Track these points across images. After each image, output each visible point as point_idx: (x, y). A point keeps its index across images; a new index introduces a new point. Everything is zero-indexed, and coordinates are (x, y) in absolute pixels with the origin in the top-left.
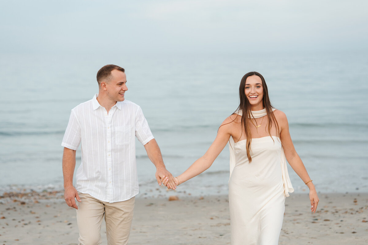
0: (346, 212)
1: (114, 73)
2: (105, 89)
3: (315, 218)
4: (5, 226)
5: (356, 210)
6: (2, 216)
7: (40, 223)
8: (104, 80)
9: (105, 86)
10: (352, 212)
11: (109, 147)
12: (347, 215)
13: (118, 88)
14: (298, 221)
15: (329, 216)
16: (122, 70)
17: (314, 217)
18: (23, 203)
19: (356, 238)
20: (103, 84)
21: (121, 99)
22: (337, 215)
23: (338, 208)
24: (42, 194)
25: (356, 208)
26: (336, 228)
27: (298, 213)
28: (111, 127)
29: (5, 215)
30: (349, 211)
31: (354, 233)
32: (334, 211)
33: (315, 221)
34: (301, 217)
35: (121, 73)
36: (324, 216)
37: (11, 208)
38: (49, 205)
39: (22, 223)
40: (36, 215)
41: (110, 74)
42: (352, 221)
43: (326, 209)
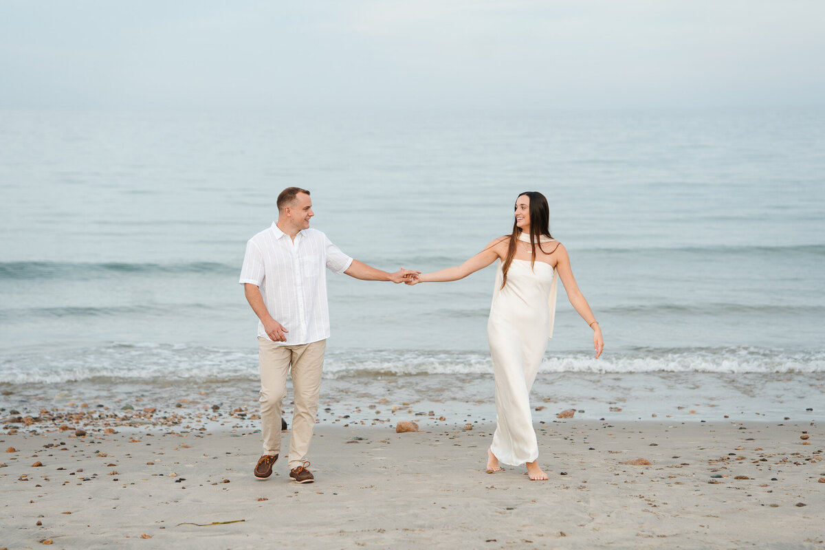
0: (784, 461)
1: (299, 195)
2: (289, 215)
3: (715, 474)
4: (42, 482)
5: (806, 456)
6: (35, 460)
7: (116, 477)
8: (287, 205)
9: (289, 212)
10: (798, 460)
11: (299, 281)
12: (785, 467)
13: (304, 214)
14: (678, 479)
15: (746, 468)
16: (308, 193)
17: (715, 471)
18: (81, 434)
19: (804, 517)
20: (287, 210)
21: (306, 226)
22: (764, 465)
23: (766, 452)
24: (121, 415)
25: (807, 451)
26: (762, 495)
27: (679, 461)
28: (299, 257)
29: (42, 458)
30: (790, 458)
31: (800, 505)
32: (758, 458)
33: (716, 478)
34: (685, 470)
35: (306, 195)
36: (736, 468)
37: (55, 443)
38: (136, 438)
39: (79, 475)
40: (109, 460)
41: (295, 197)
42: (796, 479)
43: (739, 453)
